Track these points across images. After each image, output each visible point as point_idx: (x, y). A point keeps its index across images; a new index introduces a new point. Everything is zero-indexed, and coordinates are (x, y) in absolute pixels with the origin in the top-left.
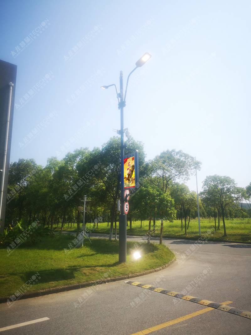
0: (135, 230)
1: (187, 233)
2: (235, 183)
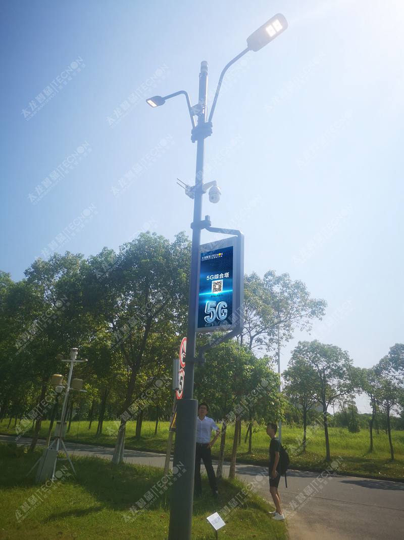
0: (145, 439)
1: (252, 451)
2: (350, 358)
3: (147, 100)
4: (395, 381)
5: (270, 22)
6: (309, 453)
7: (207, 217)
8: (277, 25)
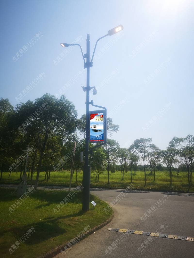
2: (119, 145)
3: (61, 44)
4: (135, 153)
5: (117, 27)
6: (100, 181)
7: (92, 100)
8: (120, 28)
